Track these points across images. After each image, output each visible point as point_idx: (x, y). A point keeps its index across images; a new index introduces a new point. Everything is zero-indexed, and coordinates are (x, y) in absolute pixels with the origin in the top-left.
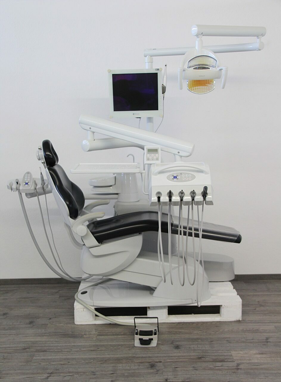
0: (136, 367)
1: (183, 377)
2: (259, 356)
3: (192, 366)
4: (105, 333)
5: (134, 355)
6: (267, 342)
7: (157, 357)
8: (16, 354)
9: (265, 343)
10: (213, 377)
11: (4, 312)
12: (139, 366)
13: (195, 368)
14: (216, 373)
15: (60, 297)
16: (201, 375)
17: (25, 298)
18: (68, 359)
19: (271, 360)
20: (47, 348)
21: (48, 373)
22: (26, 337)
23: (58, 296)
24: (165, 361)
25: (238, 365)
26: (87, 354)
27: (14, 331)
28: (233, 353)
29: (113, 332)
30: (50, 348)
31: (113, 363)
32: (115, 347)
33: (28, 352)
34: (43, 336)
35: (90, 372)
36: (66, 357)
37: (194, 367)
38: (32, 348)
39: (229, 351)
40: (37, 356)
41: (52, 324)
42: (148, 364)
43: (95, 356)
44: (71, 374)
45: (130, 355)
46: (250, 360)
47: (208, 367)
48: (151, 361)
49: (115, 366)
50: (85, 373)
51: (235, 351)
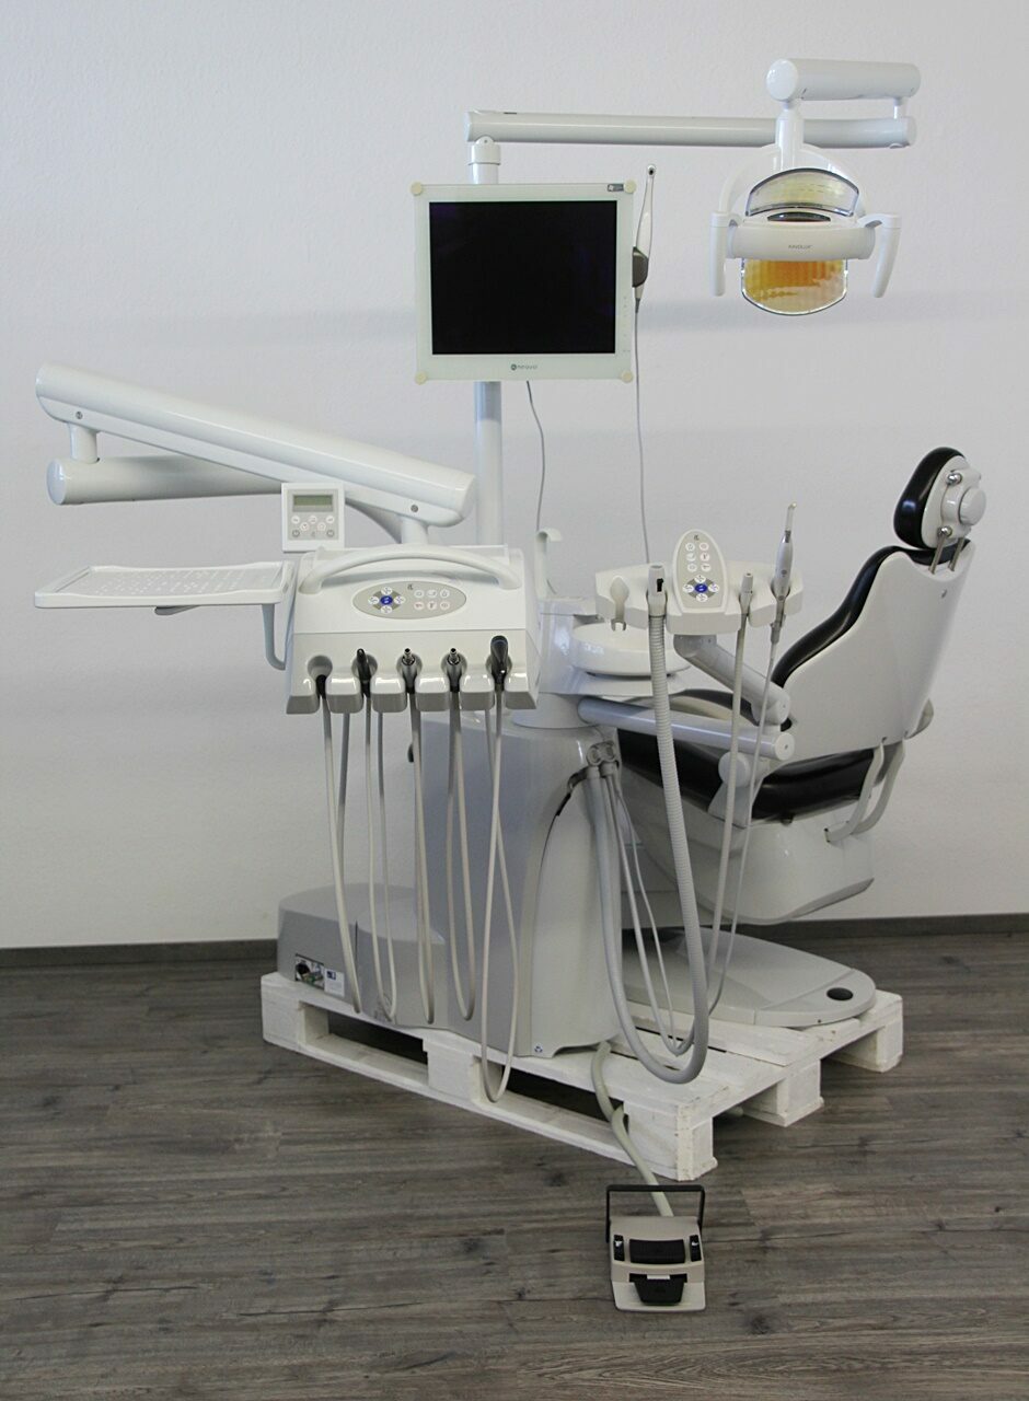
0: (415, 1254)
1: (578, 1282)
2: (837, 1202)
4: (307, 1134)
5: (409, 1211)
6: (865, 1153)
7: (489, 1215)
9: (857, 1159)
12: (427, 1247)
15: (151, 1010)
17: (28, 1016)
18: (178, 1228)
19: (879, 1216)
20: (106, 1190)
21: (109, 1281)
22: (31, 1152)
23: (146, 1008)
24: (515, 1229)
25: (766, 1235)
26: (245, 1210)
28: (749, 1194)
29: (336, 1129)
30: (116, 1190)
31: (331, 1240)
32: (344, 1185)
33: (40, 1207)
34: (90, 1150)
35: (253, 1272)
36: (169, 1221)
38: (52, 1193)
39: (734, 1190)
40: (69, 1221)
41: (122, 1108)
42: (455, 1240)
43: (273, 1218)
44: (187, 1283)
45: (395, 1211)
46: (806, 1217)
48: (467, 1228)
49: (343, 1252)
50: (236, 1277)
51: (755, 1186)
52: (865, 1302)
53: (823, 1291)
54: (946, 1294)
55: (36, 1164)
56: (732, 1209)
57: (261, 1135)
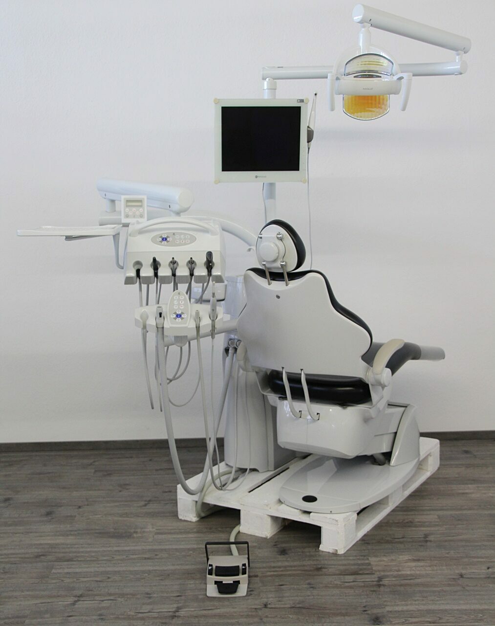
1: (292, 600)
2: (413, 564)
3: (307, 582)
4: (168, 529)
6: (427, 541)
8: (25, 565)
9: (423, 544)
10: (339, 599)
11: (5, 497)
13: (311, 586)
14: (346, 593)
15: (96, 471)
16: (322, 596)
17: (40, 474)
18: (107, 573)
19: (433, 570)
20: (75, 554)
21: (76, 596)
22: (41, 536)
23: (93, 471)
24: (264, 575)
25: (380, 579)
26: (139, 564)
27: (21, 528)
28: (373, 560)
29: (180, 528)
30: (78, 555)
31: (178, 579)
32: (183, 553)
33: (45, 562)
34: (68, 535)
35: (142, 593)
36: (103, 569)
37: (309, 584)
38: (49, 555)
39: (365, 558)
40: (57, 568)
41: (82, 517)
43: (151, 568)
44: (112, 598)
46: (399, 571)
47: (332, 583)
49: (183, 584)
50: (134, 595)
51: (375, 556)
52: (426, 610)
53: (407, 605)
54: (464, 607)
55: (42, 542)
56: (364, 567)
57: (146, 530)
